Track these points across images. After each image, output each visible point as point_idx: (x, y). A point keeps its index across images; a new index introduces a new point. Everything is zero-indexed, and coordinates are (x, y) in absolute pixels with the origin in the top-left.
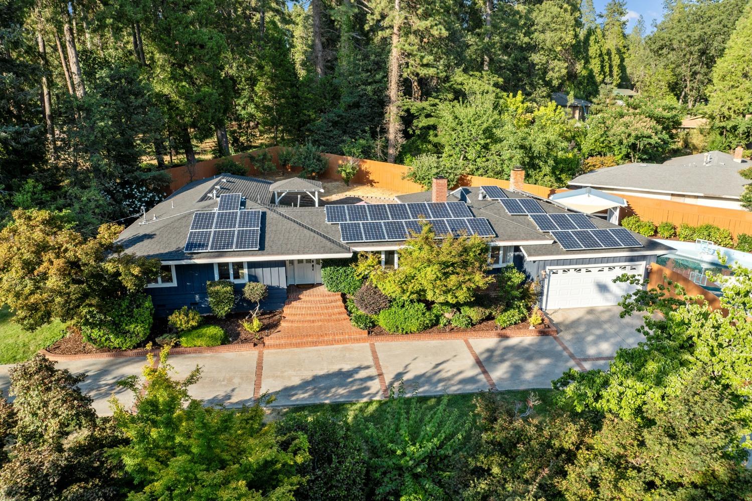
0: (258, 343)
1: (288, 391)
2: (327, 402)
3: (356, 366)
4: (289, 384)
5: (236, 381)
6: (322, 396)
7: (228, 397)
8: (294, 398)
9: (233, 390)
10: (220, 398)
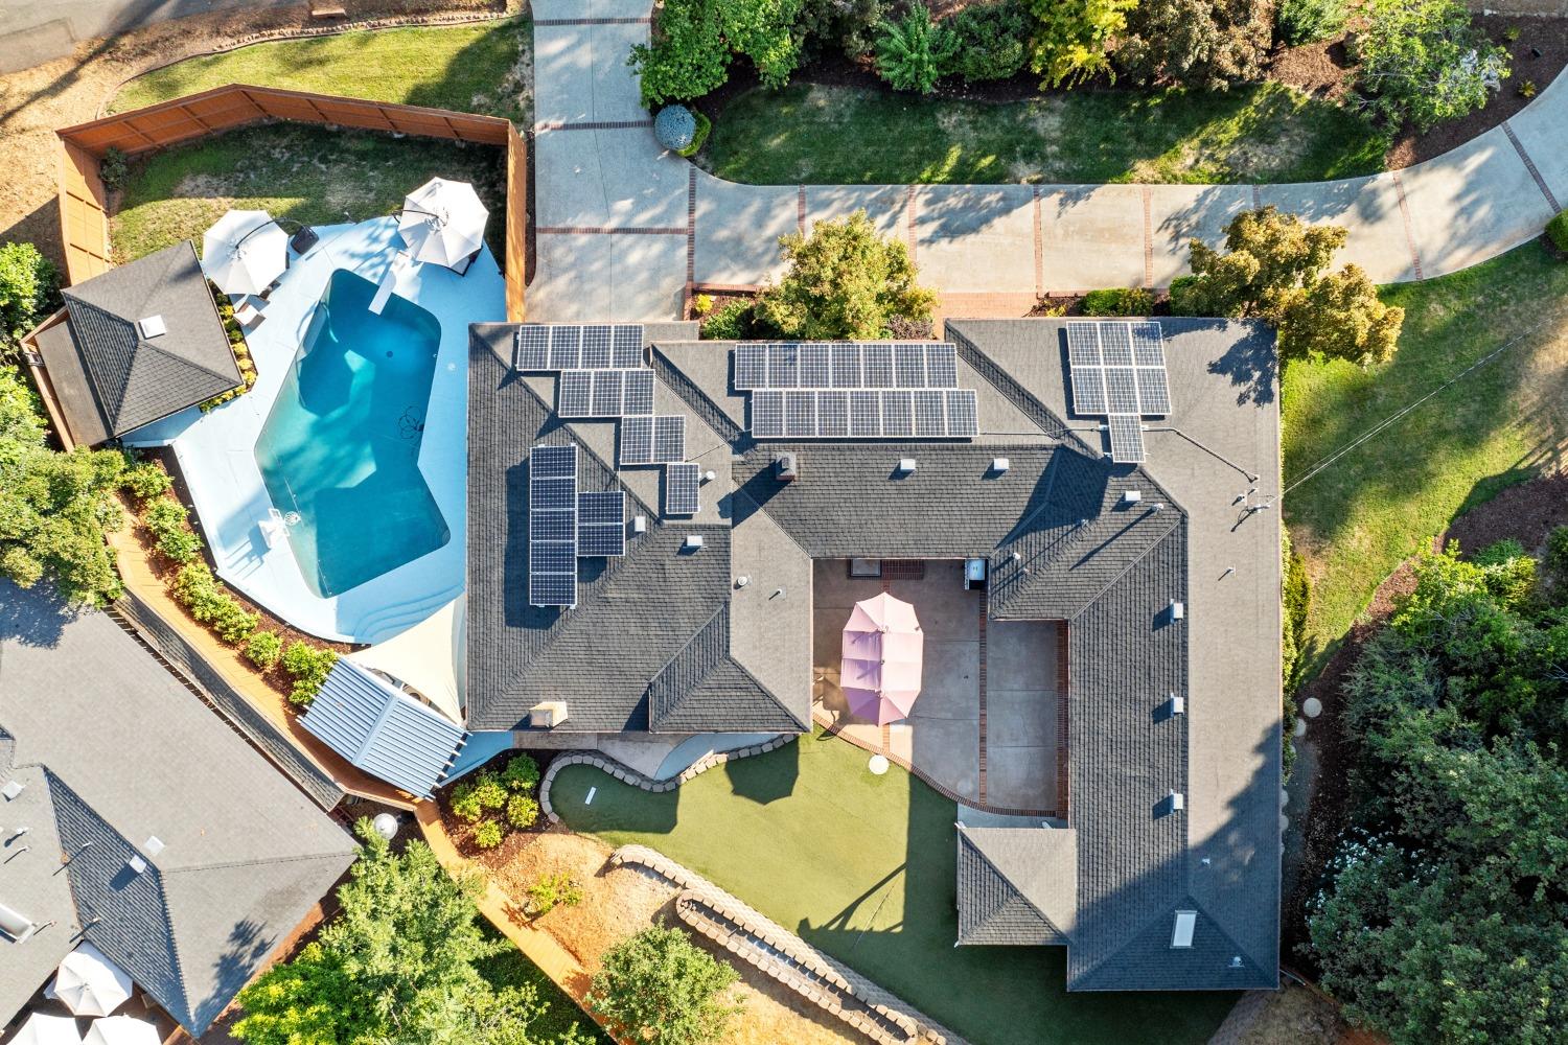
1: (1006, 208)
4: (1005, 220)
5: (1060, 231)
6: (972, 195)
7: (1062, 203)
8: (1001, 196)
9: (1059, 216)
10: (1070, 203)
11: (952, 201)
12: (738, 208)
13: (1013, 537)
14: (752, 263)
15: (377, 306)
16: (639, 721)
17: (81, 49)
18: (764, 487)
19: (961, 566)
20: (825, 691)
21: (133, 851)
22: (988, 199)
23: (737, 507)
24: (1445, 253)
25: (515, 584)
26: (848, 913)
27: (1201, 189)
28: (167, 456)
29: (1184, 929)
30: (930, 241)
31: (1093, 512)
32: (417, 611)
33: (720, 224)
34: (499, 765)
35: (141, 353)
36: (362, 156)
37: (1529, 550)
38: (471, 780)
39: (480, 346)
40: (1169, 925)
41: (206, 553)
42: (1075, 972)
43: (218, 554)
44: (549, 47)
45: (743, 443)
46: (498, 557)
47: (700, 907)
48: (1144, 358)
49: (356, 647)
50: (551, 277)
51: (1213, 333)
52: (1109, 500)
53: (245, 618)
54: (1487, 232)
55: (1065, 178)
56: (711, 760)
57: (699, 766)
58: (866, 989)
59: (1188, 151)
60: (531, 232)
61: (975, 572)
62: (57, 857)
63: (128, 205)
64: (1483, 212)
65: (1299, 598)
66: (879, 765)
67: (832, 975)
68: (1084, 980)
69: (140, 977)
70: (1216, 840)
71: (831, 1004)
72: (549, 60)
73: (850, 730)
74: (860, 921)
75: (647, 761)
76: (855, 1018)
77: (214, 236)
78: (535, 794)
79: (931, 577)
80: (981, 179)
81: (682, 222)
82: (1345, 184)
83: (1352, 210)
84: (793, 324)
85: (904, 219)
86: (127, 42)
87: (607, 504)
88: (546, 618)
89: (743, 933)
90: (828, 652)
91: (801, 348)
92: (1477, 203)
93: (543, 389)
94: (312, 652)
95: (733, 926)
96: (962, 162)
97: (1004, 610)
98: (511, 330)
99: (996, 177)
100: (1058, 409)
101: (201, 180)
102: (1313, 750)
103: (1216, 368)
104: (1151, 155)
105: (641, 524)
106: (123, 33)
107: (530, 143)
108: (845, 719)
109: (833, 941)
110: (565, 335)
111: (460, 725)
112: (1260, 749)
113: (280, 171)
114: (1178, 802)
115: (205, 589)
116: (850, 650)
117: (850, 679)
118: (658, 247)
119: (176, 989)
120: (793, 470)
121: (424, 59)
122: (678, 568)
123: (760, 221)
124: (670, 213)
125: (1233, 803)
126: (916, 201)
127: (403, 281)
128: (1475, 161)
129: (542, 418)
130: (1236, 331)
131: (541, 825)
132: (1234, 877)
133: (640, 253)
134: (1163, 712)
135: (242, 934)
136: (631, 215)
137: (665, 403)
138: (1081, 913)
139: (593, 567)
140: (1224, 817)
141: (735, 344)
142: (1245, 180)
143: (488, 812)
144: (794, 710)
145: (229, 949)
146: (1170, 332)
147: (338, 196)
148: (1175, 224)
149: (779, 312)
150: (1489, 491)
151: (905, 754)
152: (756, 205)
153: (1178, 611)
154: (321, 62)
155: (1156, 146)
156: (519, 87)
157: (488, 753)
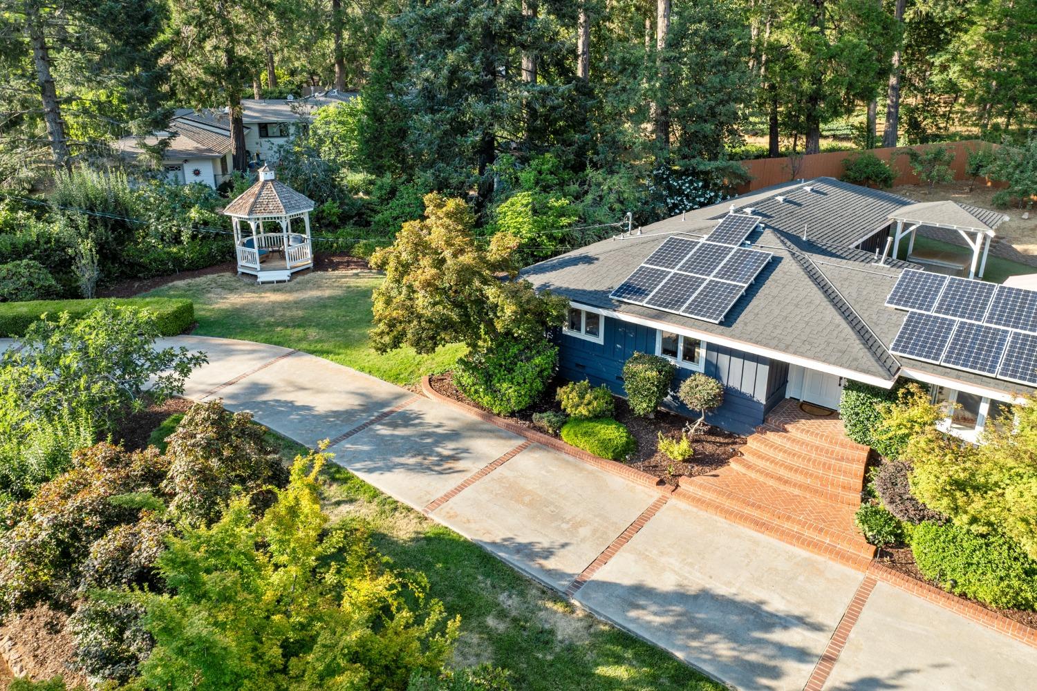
0: (667, 480)
1: (638, 594)
2: (680, 655)
3: (797, 613)
4: (652, 582)
5: (584, 532)
7: (548, 553)
8: (633, 614)
10: (537, 548)
22: (658, 620)
27: (369, 479)
30: (801, 621)
80: (649, 654)
99: (622, 641)
148: (438, 468)
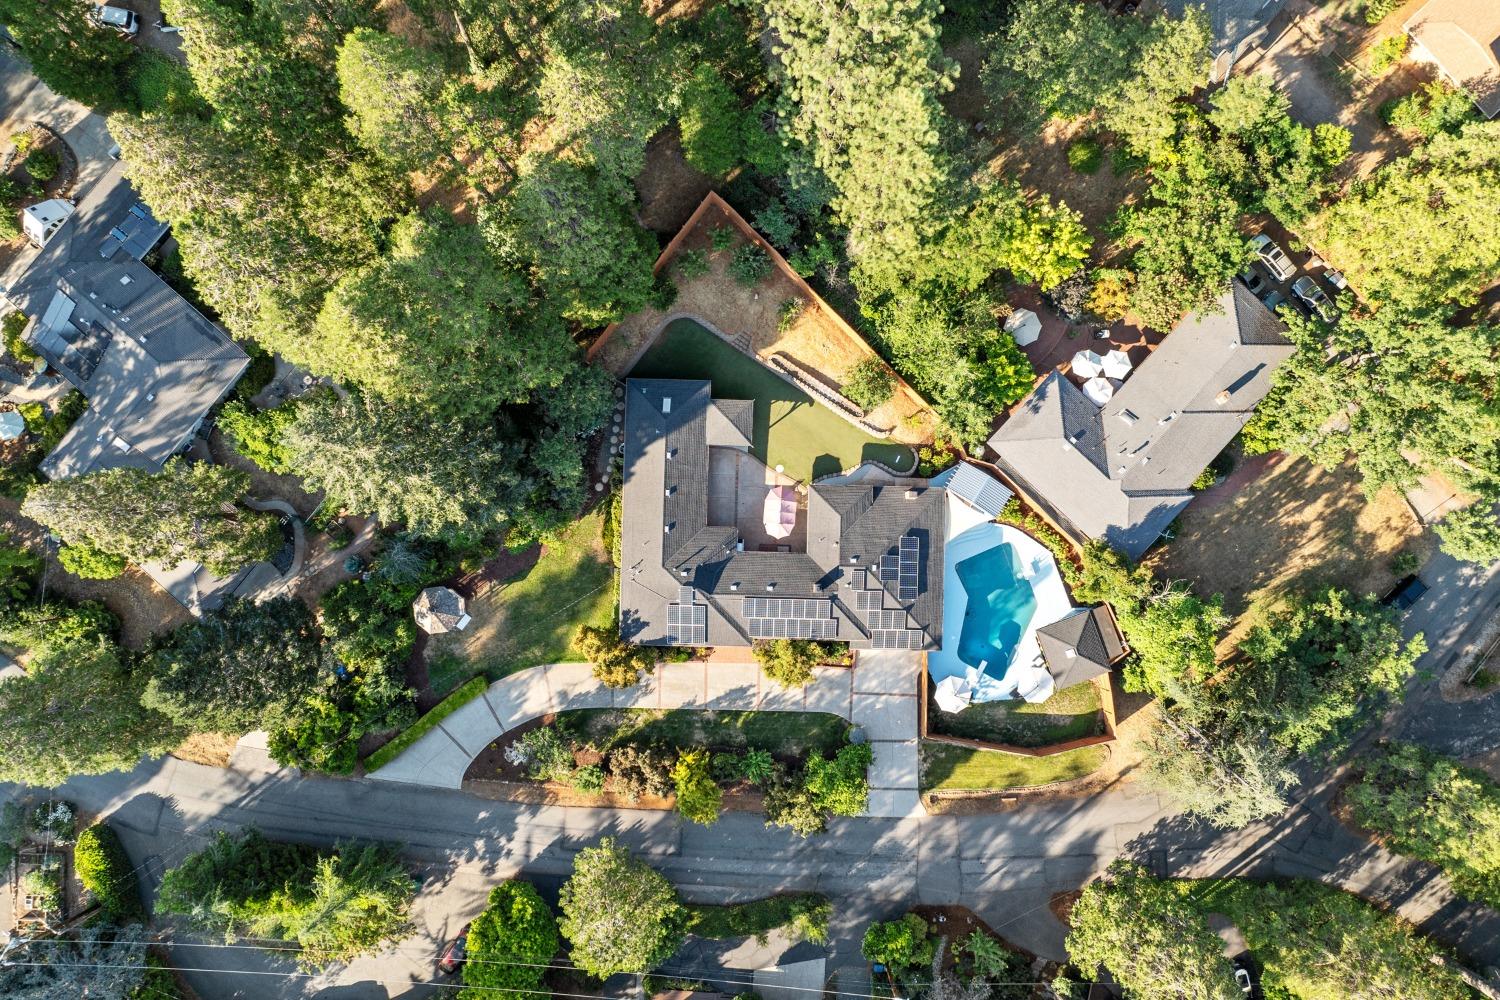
6: (732, 706)
7: (695, 702)
9: (697, 696)
11: (741, 703)
12: (830, 703)
13: (728, 560)
14: (825, 679)
15: (984, 664)
16: (877, 491)
17: (1119, 786)
18: (827, 581)
19: (746, 549)
20: (801, 499)
21: (1075, 446)
22: (726, 704)
23: (836, 574)
24: (532, 677)
25: (925, 546)
26: (793, 408)
27: (636, 706)
28: (1074, 603)
29: (667, 405)
30: (751, 686)
31: (699, 569)
32: (965, 537)
33: (839, 696)
34: (935, 472)
35: (1076, 643)
36: (992, 731)
37: (506, 550)
38: (946, 466)
39: (937, 642)
40: (673, 408)
41: (1057, 562)
42: (707, 389)
43: (1053, 562)
44: (910, 778)
45: (834, 598)
46: (931, 557)
47: (854, 414)
48: (675, 629)
49: (994, 521)
50: (910, 675)
51: (645, 639)
52: (693, 573)
53: (1039, 535)
54: (513, 685)
55: (693, 712)
56: (848, 472)
57: (853, 470)
58: (789, 379)
59: (640, 723)
60: (919, 696)
61: (740, 546)
62: (1108, 444)
63: (1094, 713)
64: (514, 694)
65: (608, 532)
66: (780, 468)
67: (802, 386)
68: (705, 385)
69: (1079, 393)
70: (653, 439)
71: (802, 373)
72: (911, 772)
73: (791, 483)
74: (789, 405)
75: (874, 472)
76: (793, 367)
77: (1048, 692)
78: (921, 460)
79: (757, 545)
80: (729, 713)
81: (855, 697)
82: (575, 707)
83: (571, 697)
84: (813, 646)
85: (762, 695)
86: (1098, 790)
87: (888, 576)
88: (912, 532)
89: (837, 403)
90: (801, 515)
91: (810, 636)
92: (518, 698)
93: (912, 623)
94: (1012, 520)
95: (841, 406)
96: (736, 720)
97: (731, 530)
98: (926, 648)
99: (722, 713)
100: (711, 608)
101: (1062, 723)
102: (600, 470)
103: (646, 624)
104: (656, 721)
105: (874, 568)
106: (1099, 793)
107: (919, 735)
108: (793, 488)
109: (800, 397)
110: (903, 645)
111: (949, 491)
112: (632, 474)
113: (1027, 726)
114: (669, 455)
115: (1056, 548)
116: (792, 516)
117: (793, 505)
118: (864, 688)
119: (1062, 389)
120: (815, 587)
121: (967, 775)
122: (859, 549)
123: (822, 696)
124: (860, 701)
125: (644, 454)
126: (755, 704)
127: (973, 674)
128: (516, 717)
129: (913, 611)
130: (636, 639)
131: (919, 447)
132: (645, 425)
133: (872, 685)
134: (673, 490)
135: (1036, 409)
136: (877, 701)
137: (864, 614)
138: (705, 412)
139: (893, 551)
140: (649, 449)
141: (836, 639)
142: (618, 710)
143: (939, 454)
144: (815, 493)
145: (1041, 403)
146: (663, 640)
147: (1002, 712)
148: (647, 691)
149: (818, 651)
150: (520, 575)
151: (769, 474)
152: (823, 704)
153: (667, 529)
154: (1011, 775)
155: (653, 725)
156: (925, 760)
157: (940, 477)
